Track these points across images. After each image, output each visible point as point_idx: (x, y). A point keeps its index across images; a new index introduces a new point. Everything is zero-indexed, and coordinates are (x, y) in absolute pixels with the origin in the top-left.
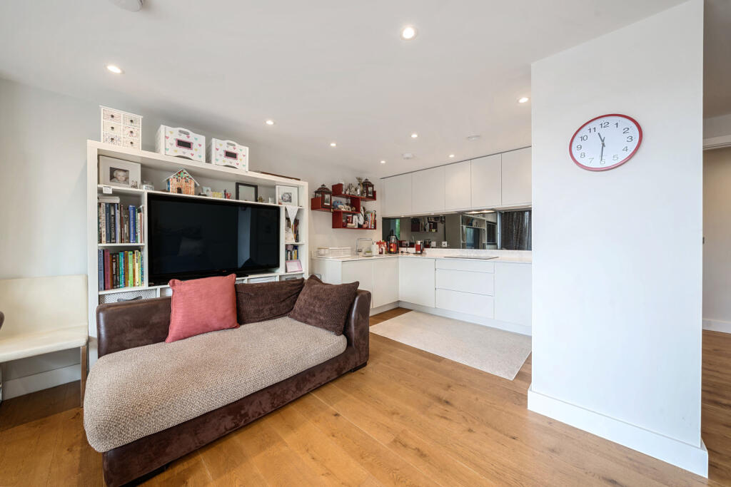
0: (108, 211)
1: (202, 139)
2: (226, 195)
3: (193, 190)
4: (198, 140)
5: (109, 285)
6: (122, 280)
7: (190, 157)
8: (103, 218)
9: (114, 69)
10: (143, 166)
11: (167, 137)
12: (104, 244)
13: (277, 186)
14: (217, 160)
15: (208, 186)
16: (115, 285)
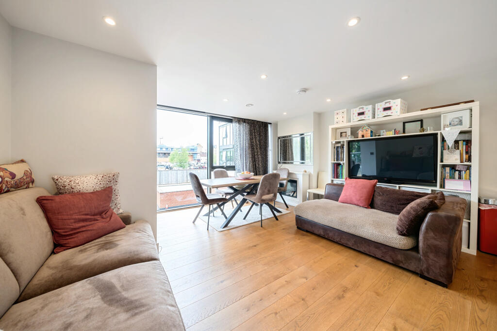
0: (337, 149)
1: (370, 107)
2: (395, 132)
3: (369, 135)
4: (368, 109)
5: (335, 177)
6: (340, 176)
7: (364, 119)
8: (335, 152)
9: (329, 100)
10: (351, 128)
11: (353, 114)
12: (335, 162)
13: (442, 115)
14: (378, 115)
15: (383, 130)
16: (337, 177)
